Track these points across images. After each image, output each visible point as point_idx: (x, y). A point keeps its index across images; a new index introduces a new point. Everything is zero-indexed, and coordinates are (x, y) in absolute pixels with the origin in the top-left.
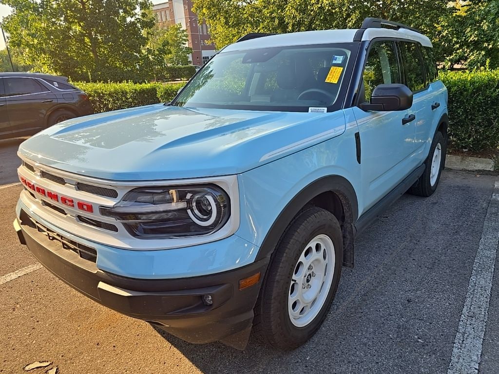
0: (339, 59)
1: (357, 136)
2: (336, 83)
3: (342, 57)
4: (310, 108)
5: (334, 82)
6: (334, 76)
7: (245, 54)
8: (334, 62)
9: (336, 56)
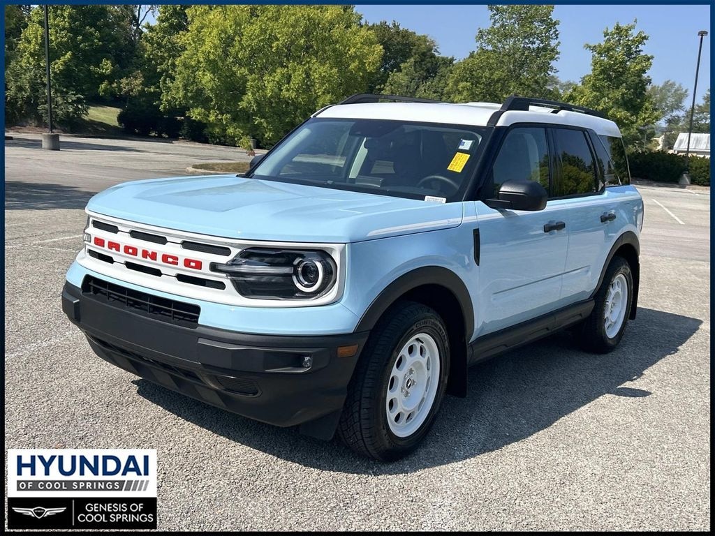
0: (467, 145)
1: (476, 233)
2: (460, 171)
3: (471, 141)
4: (426, 197)
5: (457, 171)
6: (458, 163)
7: (354, 123)
8: (461, 147)
9: (464, 141)
